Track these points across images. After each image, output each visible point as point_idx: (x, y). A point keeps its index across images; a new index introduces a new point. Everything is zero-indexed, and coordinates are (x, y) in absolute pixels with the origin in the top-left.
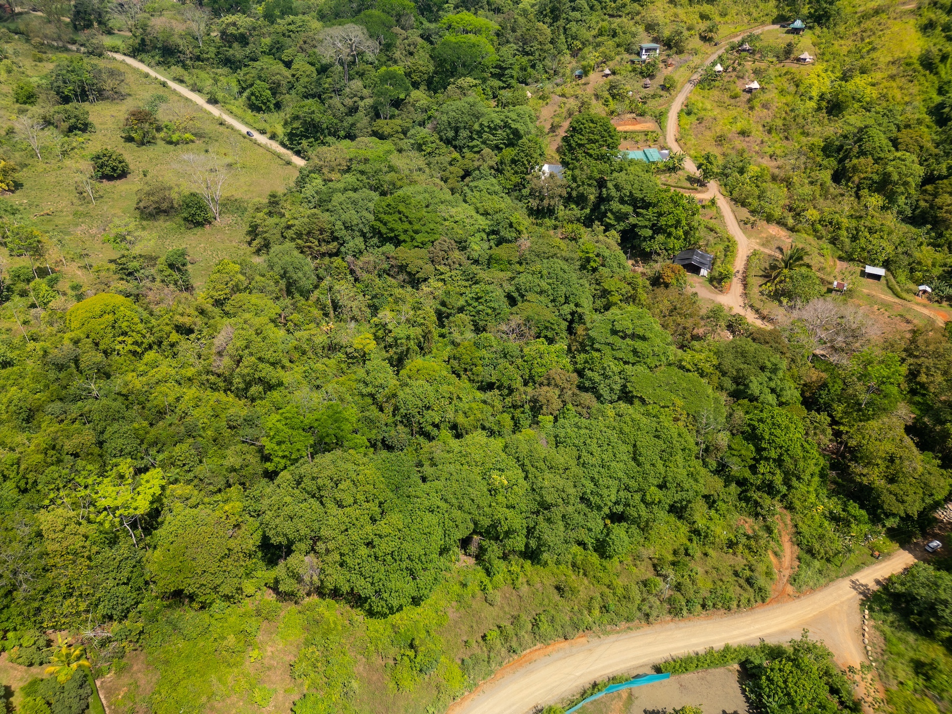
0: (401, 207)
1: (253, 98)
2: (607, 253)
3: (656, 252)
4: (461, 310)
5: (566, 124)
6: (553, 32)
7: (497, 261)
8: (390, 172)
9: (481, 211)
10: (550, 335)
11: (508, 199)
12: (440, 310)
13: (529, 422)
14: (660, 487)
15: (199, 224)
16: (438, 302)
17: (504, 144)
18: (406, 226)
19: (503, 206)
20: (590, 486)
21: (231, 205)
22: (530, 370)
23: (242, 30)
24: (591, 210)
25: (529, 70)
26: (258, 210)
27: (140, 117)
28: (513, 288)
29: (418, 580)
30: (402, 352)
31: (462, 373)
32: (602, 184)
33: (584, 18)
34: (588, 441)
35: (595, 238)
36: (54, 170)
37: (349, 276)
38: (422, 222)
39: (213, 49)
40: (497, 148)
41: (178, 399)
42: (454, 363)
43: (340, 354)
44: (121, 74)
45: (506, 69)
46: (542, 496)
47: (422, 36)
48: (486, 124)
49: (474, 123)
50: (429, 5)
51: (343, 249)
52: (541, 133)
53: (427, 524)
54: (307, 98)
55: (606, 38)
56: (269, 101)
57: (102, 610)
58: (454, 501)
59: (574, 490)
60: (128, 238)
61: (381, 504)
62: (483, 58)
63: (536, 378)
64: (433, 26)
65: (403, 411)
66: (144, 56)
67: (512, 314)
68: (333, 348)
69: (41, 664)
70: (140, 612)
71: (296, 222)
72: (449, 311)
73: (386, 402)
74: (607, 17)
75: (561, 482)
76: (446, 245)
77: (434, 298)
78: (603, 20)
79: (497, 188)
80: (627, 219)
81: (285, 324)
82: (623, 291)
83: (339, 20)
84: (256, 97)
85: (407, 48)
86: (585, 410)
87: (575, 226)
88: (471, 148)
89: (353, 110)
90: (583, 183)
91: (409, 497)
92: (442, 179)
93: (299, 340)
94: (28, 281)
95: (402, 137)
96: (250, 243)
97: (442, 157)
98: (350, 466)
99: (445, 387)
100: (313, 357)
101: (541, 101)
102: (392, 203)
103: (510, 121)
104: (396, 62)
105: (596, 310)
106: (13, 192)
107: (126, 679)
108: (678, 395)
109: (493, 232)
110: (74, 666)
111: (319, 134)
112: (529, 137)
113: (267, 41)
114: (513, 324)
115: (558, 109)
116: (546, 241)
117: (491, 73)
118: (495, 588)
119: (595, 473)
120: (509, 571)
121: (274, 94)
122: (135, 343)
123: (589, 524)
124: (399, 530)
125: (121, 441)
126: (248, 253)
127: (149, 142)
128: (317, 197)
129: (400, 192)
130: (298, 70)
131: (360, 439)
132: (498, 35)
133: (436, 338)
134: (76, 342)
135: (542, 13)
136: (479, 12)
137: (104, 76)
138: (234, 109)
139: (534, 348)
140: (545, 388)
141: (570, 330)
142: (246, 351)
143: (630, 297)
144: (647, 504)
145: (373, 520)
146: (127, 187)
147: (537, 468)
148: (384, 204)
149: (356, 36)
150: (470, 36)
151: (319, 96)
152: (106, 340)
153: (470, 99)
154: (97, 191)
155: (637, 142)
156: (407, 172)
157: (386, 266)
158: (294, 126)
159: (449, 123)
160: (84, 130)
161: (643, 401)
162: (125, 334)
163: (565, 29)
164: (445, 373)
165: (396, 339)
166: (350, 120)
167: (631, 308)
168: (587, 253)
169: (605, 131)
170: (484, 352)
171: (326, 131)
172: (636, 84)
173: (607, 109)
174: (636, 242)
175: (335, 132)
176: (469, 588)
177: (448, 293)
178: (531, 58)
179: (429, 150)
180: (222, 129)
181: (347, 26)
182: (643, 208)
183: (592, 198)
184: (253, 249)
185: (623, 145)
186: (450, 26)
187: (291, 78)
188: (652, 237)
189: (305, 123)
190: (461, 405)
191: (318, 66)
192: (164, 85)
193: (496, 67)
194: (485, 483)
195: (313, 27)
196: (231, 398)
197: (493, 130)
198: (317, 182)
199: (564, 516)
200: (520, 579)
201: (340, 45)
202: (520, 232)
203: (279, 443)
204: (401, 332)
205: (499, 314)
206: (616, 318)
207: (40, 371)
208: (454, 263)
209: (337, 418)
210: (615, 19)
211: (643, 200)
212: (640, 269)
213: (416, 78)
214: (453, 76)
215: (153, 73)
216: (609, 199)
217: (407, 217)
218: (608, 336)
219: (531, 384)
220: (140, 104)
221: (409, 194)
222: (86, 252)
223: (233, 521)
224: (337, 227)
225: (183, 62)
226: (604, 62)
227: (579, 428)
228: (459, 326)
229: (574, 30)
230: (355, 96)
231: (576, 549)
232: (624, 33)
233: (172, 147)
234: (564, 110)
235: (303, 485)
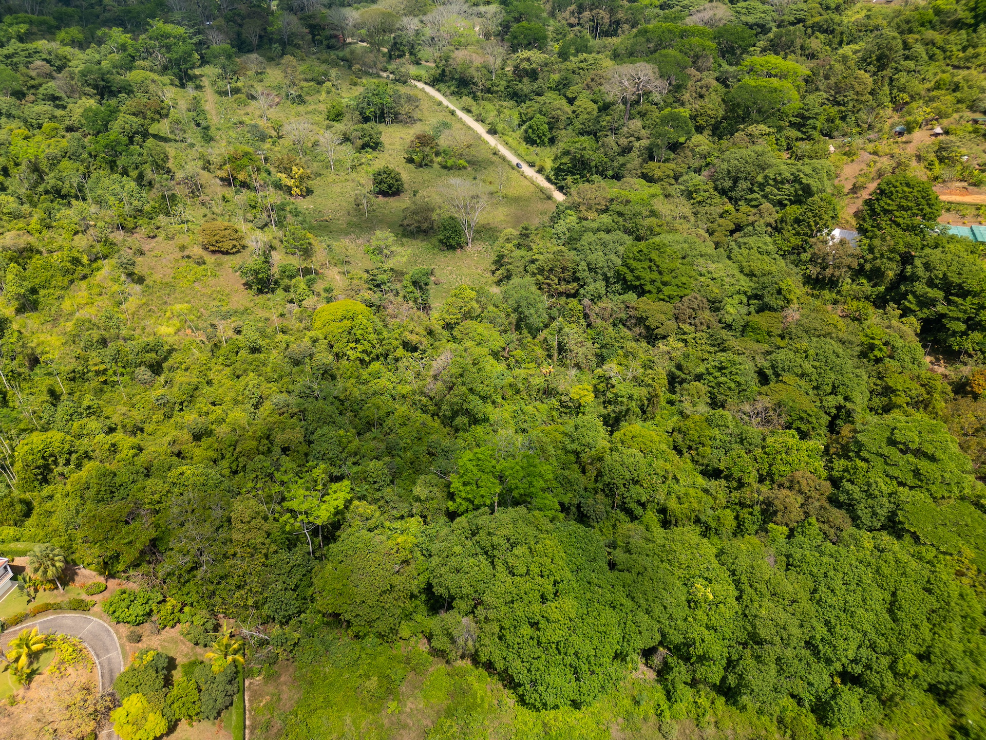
0: (654, 255)
1: (530, 131)
2: (899, 343)
3: (966, 352)
4: (699, 378)
5: (872, 186)
6: (875, 82)
7: (754, 330)
8: (650, 217)
9: (746, 271)
10: (804, 427)
11: (781, 263)
12: (673, 373)
13: (756, 527)
14: (921, 657)
15: (452, 248)
16: (673, 363)
17: (790, 200)
18: (655, 275)
19: (774, 268)
20: (821, 630)
21: (486, 232)
22: (771, 465)
23: (534, 65)
24: (887, 289)
25: (838, 121)
26: (508, 240)
27: (423, 141)
28: (767, 364)
29: (582, 683)
30: (621, 412)
31: (685, 450)
32: (907, 259)
33: (919, 68)
34: (831, 573)
35: (886, 322)
36: (341, 182)
37: (582, 321)
38: (673, 274)
39: (504, 83)
40: (781, 204)
41: (388, 414)
42: (678, 437)
43: (554, 401)
44: (418, 100)
45: (809, 118)
46: (754, 627)
47: (717, 79)
48: (772, 176)
49: (758, 174)
50: (732, 48)
51: (582, 291)
52: (838, 193)
53: (603, 621)
54: (582, 134)
55: (943, 92)
56: (544, 135)
57: (266, 611)
58: (642, 602)
59: (799, 631)
60: (385, 251)
61: (555, 583)
62: (783, 104)
63: (776, 477)
64: (732, 69)
65: (606, 479)
66: (442, 86)
67: (760, 393)
68: (548, 392)
69: (205, 646)
70: (301, 622)
71: (541, 257)
72: (683, 376)
73: (591, 464)
74: (950, 68)
75: (783, 617)
76: (696, 302)
77: (670, 359)
78: (944, 72)
79: (771, 247)
80: (934, 306)
81: (507, 359)
82: (914, 393)
83: (632, 58)
84: (533, 130)
85: (699, 90)
86: (833, 531)
87: (861, 304)
88: (748, 201)
89: (626, 151)
90: (882, 255)
91: (589, 583)
92: (708, 231)
93: (515, 378)
94: (291, 277)
95: (673, 182)
96: (493, 273)
97: (712, 208)
98: (531, 531)
99: (661, 463)
100: (526, 397)
101: (845, 157)
102: (645, 250)
103: (802, 176)
104: (683, 104)
105: (871, 410)
106: (304, 197)
107: (271, 689)
108: (968, 542)
109: (756, 297)
110: (230, 658)
111: (585, 172)
112: (823, 195)
113: (556, 77)
114: (759, 407)
115: (865, 168)
116: (820, 316)
117: (790, 122)
118: (673, 717)
119: (831, 616)
120: (696, 702)
121: (551, 129)
122: (364, 351)
123: (811, 677)
124: (571, 620)
125: (325, 445)
126: (490, 282)
127: (426, 165)
128: (568, 235)
129: (657, 239)
130: (580, 106)
131: (552, 501)
132: (807, 81)
133: (663, 403)
134: (315, 341)
135: (865, 61)
136: (789, 57)
137: (403, 101)
138: (510, 140)
139: (781, 440)
140: (785, 492)
141: (832, 427)
142: (460, 380)
143: (922, 402)
144: (896, 674)
145: (544, 599)
146: (398, 204)
147: (756, 590)
148: (635, 249)
149: (645, 75)
150: (773, 80)
151: (594, 134)
152: (340, 344)
153: (758, 148)
154: (372, 205)
155: (963, 216)
156: (669, 219)
157: (623, 315)
158: (563, 161)
159: (729, 172)
160: (374, 149)
161: (916, 539)
162: (357, 341)
163: (891, 80)
164: (664, 447)
165: (617, 396)
166: (621, 160)
167: (920, 415)
168: (873, 338)
169: (923, 198)
170: (716, 432)
171: (594, 169)
172: (976, 147)
173: (929, 173)
174: (941, 335)
175: (603, 171)
176: (642, 708)
177: (686, 356)
178: (843, 108)
179: (699, 198)
180: (495, 158)
181: (638, 64)
182: (958, 296)
183: (891, 274)
184: (496, 279)
185: (944, 218)
186: (751, 70)
187: (571, 115)
188: (964, 333)
189: (574, 159)
190: (676, 487)
191: (600, 104)
192: (453, 113)
193: (796, 116)
194: (685, 589)
195: (604, 65)
196: (437, 423)
197: (779, 183)
198: (572, 219)
199: (779, 659)
200: (707, 718)
201: (626, 83)
202: (789, 301)
203: (465, 484)
204: (623, 389)
205: (745, 390)
206: (898, 424)
207: (279, 362)
208: (701, 323)
209: (530, 472)
210: (960, 71)
211: (960, 286)
212: (941, 369)
213: (701, 121)
214: (743, 122)
215: (445, 102)
216: (914, 278)
217: (658, 267)
218: (883, 445)
219: (768, 482)
220: (427, 128)
221: (666, 242)
222: (347, 259)
223: (403, 554)
224: (580, 268)
225: (474, 93)
226: (936, 120)
227: (822, 553)
228: (693, 396)
229: (903, 81)
230: (632, 135)
231: (787, 702)
232: (970, 87)
233: (445, 171)
234: (873, 170)
235: (477, 538)
